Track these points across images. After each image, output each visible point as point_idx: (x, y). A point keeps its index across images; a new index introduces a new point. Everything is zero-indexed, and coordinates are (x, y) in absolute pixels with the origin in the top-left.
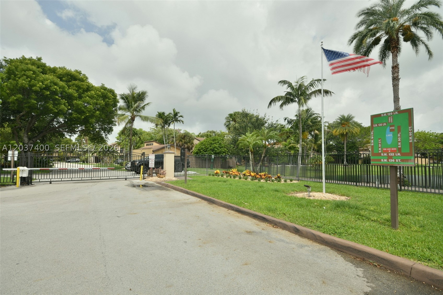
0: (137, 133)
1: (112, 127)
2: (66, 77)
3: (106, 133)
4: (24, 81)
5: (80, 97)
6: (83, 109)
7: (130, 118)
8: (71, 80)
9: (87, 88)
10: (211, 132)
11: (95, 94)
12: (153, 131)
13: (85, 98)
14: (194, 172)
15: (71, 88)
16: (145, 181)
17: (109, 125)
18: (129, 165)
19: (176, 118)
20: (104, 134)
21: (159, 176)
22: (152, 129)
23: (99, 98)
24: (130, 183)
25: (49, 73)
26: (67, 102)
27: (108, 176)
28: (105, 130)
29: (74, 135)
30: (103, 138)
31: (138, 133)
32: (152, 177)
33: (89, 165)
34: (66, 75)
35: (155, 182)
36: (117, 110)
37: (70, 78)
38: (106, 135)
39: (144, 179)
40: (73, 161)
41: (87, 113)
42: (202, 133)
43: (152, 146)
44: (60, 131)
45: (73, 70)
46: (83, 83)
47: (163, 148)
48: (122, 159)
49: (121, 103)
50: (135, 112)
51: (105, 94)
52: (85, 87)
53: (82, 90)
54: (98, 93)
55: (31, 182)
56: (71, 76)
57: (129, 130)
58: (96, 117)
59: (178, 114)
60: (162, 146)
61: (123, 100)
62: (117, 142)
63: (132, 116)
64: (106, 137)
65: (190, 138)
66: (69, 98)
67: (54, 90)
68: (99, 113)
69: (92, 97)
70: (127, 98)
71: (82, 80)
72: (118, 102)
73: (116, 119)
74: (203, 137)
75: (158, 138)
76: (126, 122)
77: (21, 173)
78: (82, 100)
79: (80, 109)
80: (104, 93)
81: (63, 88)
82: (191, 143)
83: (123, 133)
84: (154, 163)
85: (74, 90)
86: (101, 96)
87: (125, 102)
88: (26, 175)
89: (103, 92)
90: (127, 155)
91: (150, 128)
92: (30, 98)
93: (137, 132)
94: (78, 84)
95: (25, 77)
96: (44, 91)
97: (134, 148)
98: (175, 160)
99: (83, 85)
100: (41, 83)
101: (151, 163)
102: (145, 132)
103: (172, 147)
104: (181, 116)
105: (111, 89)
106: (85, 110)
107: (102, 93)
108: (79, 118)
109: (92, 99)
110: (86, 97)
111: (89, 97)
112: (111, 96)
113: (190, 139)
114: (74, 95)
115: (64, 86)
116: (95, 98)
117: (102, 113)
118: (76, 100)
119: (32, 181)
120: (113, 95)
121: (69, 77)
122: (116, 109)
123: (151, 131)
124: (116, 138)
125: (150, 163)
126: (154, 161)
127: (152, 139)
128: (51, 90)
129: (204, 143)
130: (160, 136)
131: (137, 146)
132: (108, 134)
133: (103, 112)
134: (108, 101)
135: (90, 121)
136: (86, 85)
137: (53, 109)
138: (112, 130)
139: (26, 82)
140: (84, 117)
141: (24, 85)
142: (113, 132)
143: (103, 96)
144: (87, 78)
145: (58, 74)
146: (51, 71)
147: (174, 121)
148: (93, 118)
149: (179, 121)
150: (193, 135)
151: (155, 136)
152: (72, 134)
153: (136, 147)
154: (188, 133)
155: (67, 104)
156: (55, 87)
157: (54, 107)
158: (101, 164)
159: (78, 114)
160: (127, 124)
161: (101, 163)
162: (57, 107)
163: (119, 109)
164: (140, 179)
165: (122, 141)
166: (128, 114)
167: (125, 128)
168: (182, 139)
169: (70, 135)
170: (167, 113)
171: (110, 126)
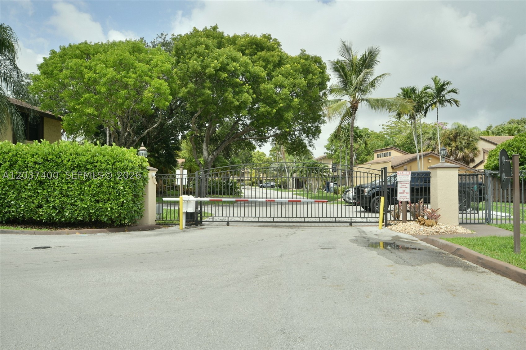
0: (360, 135)
1: (320, 125)
2: (250, 48)
3: (311, 138)
4: (195, 62)
5: (270, 77)
6: (274, 96)
7: (349, 105)
8: (256, 51)
9: (280, 61)
10: (518, 123)
11: (292, 69)
12: (388, 130)
13: (276, 78)
14: (503, 214)
15: (257, 65)
16: (391, 232)
17: (315, 122)
18: (351, 193)
19: (440, 97)
20: (307, 138)
21: (422, 223)
22: (385, 127)
23: (298, 75)
24: (358, 234)
25: (228, 46)
26: (251, 88)
27: (317, 216)
28: (307, 132)
29: (265, 144)
30: (306, 146)
31: (363, 134)
32: (406, 223)
33: (289, 191)
34: (250, 45)
35: (414, 235)
36: (326, 95)
37: (255, 48)
38: (310, 141)
39: (387, 225)
40: (266, 185)
41: (280, 103)
42: (494, 127)
43: (389, 157)
44: (246, 139)
45: (259, 36)
46: (273, 53)
47: (414, 159)
48: (336, 182)
49: (334, 80)
50: (357, 94)
51: (307, 66)
52: (276, 59)
53: (272, 64)
54: (296, 66)
55: (201, 222)
56: (256, 45)
57: (346, 131)
58: (294, 108)
59: (446, 86)
60: (410, 156)
61: (337, 73)
62: (327, 153)
63: (353, 101)
64: (311, 144)
65: (469, 137)
66: (254, 80)
67: (233, 69)
68: (298, 101)
69: (286, 75)
70: (343, 69)
71: (271, 49)
72: (328, 79)
73: (325, 110)
74: (499, 134)
75: (399, 142)
76: (343, 114)
77: (185, 205)
78: (272, 82)
79: (270, 97)
80: (305, 65)
81: (246, 65)
82: (472, 148)
83: (336, 136)
84: (408, 190)
85: (260, 66)
86: (301, 70)
87: (341, 76)
88: (192, 209)
89: (303, 63)
90: (344, 175)
91: (383, 125)
92: (204, 88)
93: (360, 132)
94: (265, 56)
95: (196, 55)
96: (221, 73)
97: (356, 162)
98: (460, 184)
99: (272, 56)
100: (216, 61)
101: (402, 192)
102: (373, 133)
103: (430, 159)
104: (453, 91)
105: (315, 57)
106: (277, 98)
107: (303, 66)
108: (269, 113)
109: (286, 77)
110: (278, 76)
111: (282, 75)
112: (316, 69)
113: (468, 140)
114: (261, 75)
115: (248, 63)
116: (292, 75)
117: (303, 101)
118: (264, 82)
119: (203, 220)
120: (319, 67)
121: (254, 46)
122: (325, 93)
123: (384, 130)
124: (325, 146)
125: (399, 190)
126: (409, 186)
127: (388, 145)
128: (229, 71)
129: (516, 144)
130: (404, 139)
131: (360, 159)
132: (313, 140)
133: (304, 99)
134: (312, 79)
135: (286, 116)
136: (278, 56)
137: (234, 100)
138: (320, 132)
139: (198, 62)
140: (276, 109)
141: (195, 67)
142: (321, 135)
143: (303, 71)
144: (279, 45)
145: (240, 46)
146: (230, 42)
147: (435, 103)
148: (290, 111)
149: (449, 101)
150: (475, 131)
151: (393, 140)
152: (263, 142)
153: (358, 162)
154: (465, 128)
155: (251, 91)
156: (234, 63)
157: (234, 97)
158: (304, 191)
159: (267, 107)
160: (343, 119)
161: (304, 188)
162: (238, 97)
163: (331, 92)
164: (378, 226)
165: (336, 151)
166: (346, 99)
167: (340, 128)
168: (451, 140)
169: (260, 145)
170: (420, 89)
171: (316, 125)
